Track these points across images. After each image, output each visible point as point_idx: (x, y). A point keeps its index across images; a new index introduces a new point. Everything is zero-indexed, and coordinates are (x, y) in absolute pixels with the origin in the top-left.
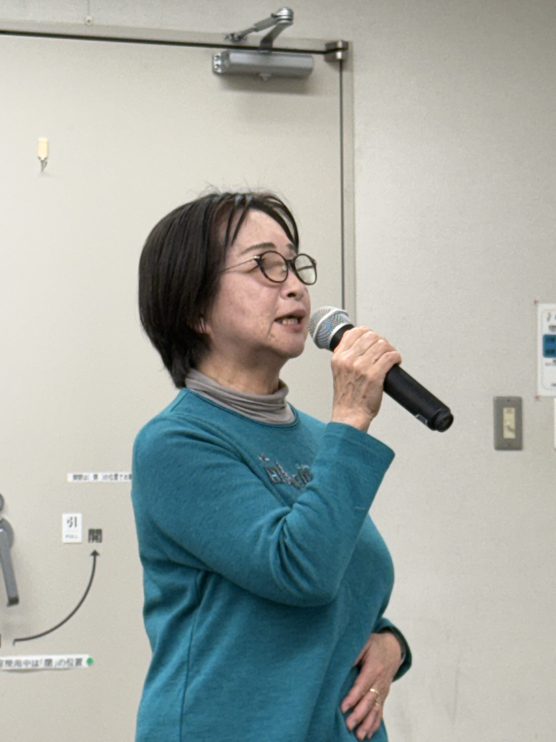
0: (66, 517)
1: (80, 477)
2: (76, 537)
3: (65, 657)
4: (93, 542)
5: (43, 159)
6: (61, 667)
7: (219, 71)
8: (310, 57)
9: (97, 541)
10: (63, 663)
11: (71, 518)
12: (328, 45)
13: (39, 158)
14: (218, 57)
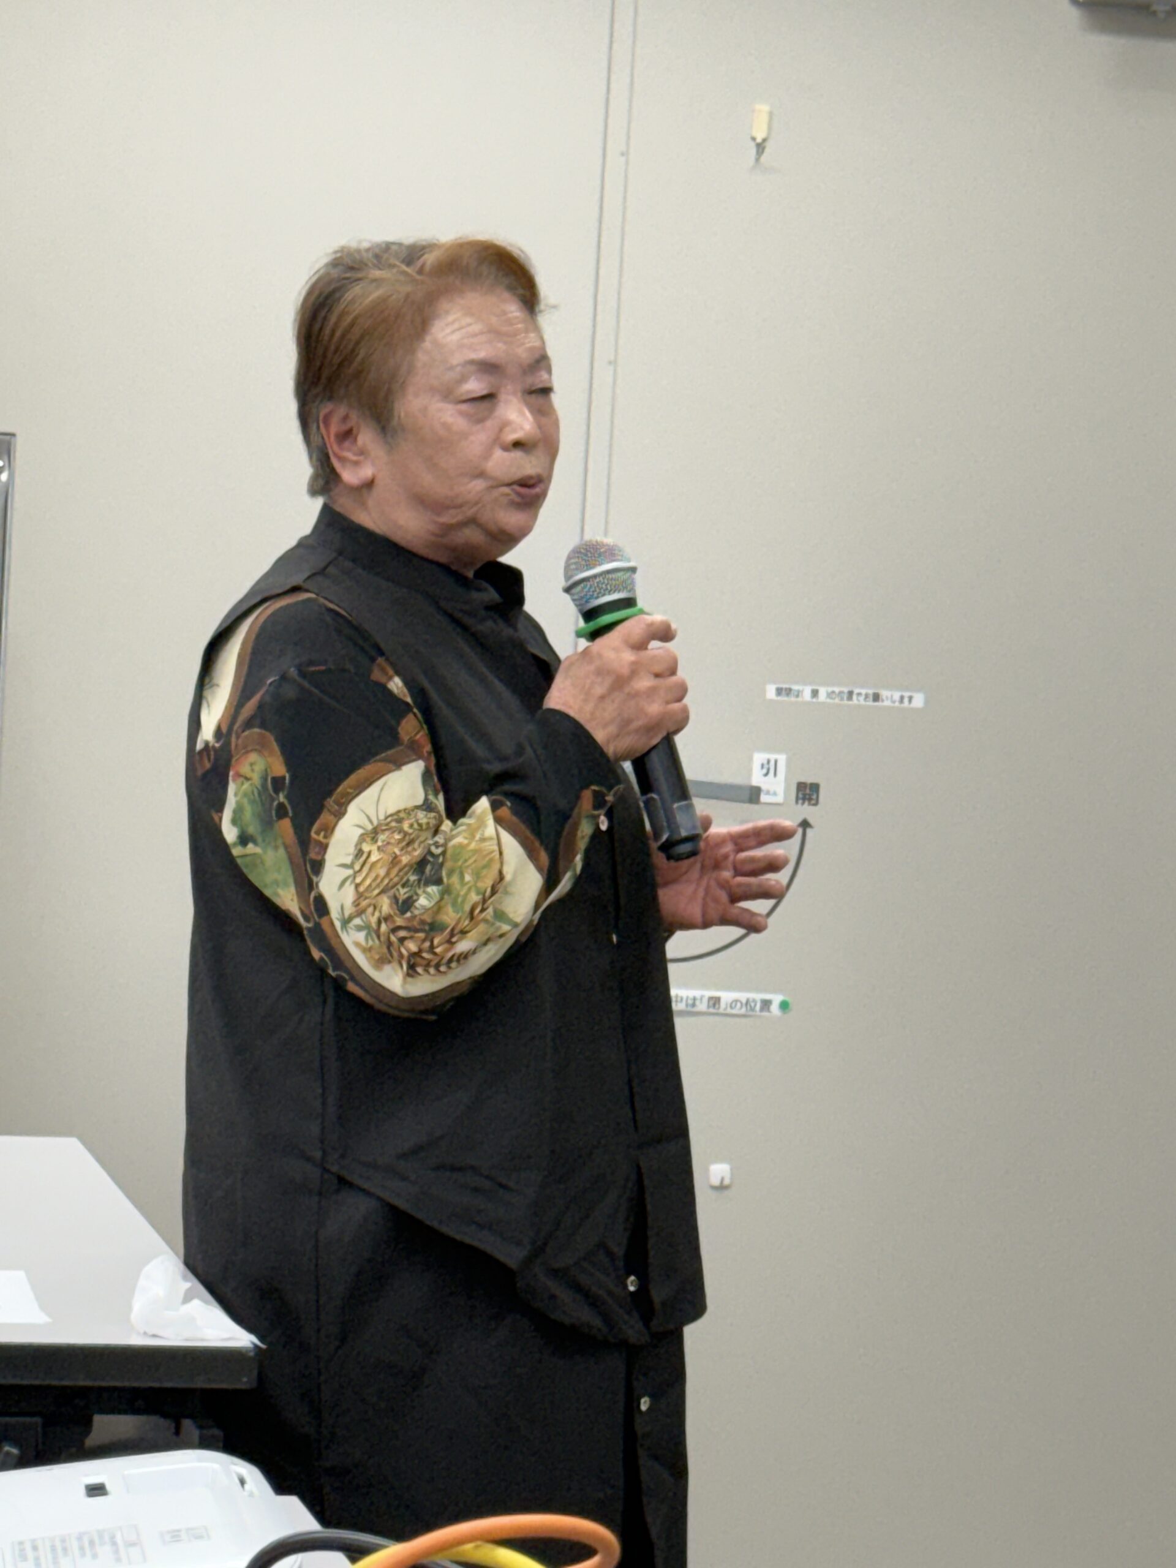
0: (759, 758)
1: (789, 691)
2: (775, 794)
3: (743, 996)
4: (803, 804)
5: (759, 140)
6: (734, 1012)
9: (810, 804)
10: (739, 1004)
11: (769, 762)
13: (754, 139)
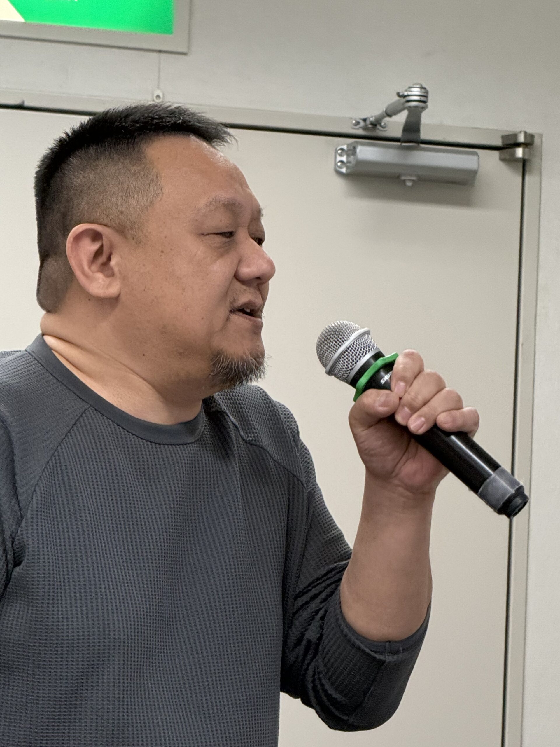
7: (344, 170)
8: (476, 154)
12: (504, 137)
14: (342, 149)
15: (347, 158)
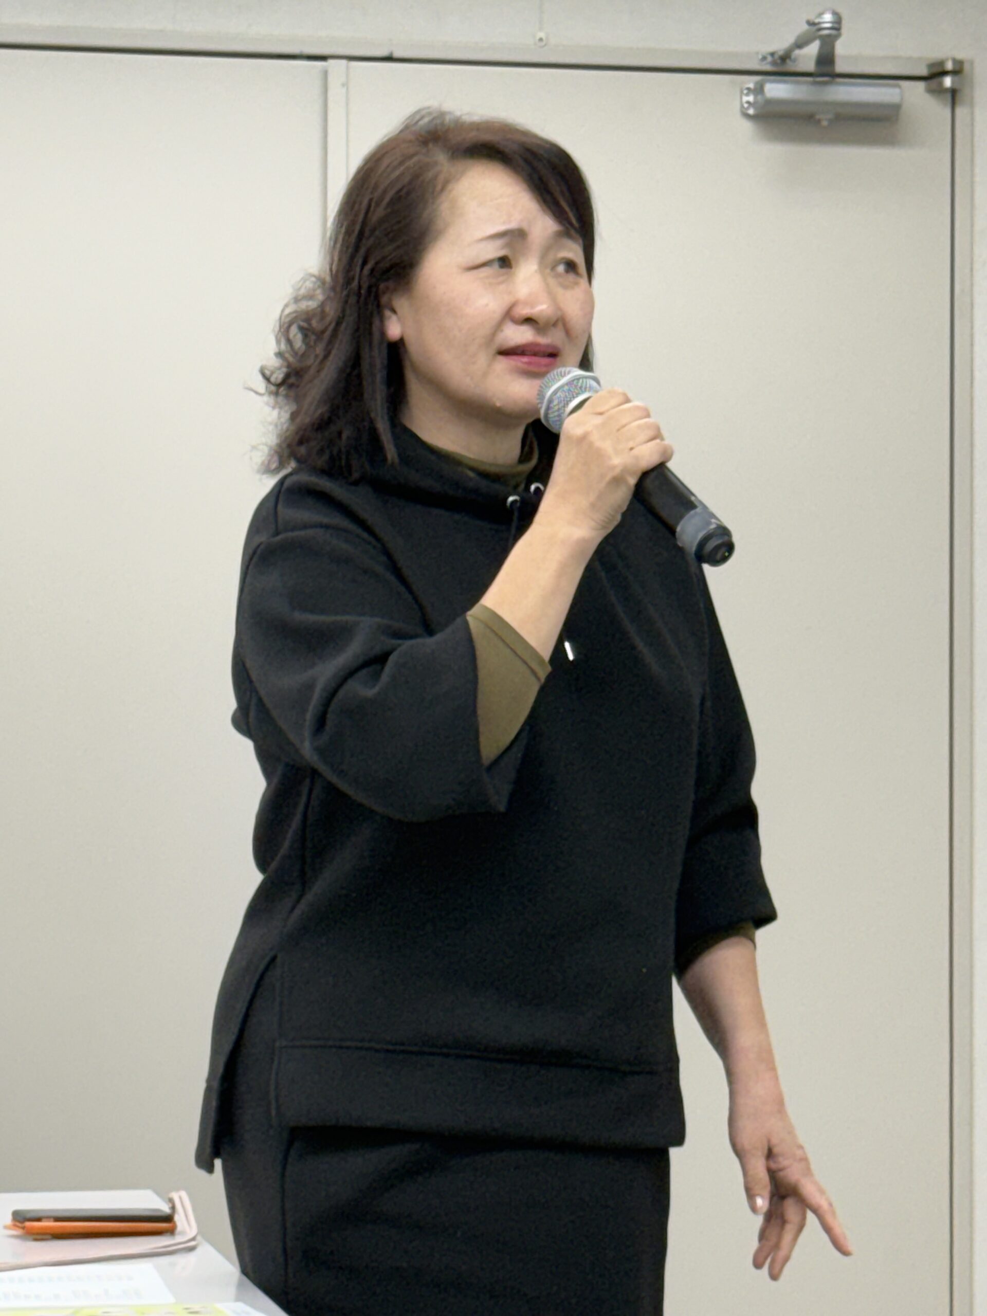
7: (751, 111)
8: (899, 87)
12: (931, 66)
14: (748, 89)
15: (755, 98)
